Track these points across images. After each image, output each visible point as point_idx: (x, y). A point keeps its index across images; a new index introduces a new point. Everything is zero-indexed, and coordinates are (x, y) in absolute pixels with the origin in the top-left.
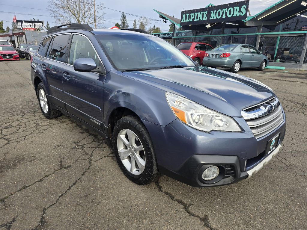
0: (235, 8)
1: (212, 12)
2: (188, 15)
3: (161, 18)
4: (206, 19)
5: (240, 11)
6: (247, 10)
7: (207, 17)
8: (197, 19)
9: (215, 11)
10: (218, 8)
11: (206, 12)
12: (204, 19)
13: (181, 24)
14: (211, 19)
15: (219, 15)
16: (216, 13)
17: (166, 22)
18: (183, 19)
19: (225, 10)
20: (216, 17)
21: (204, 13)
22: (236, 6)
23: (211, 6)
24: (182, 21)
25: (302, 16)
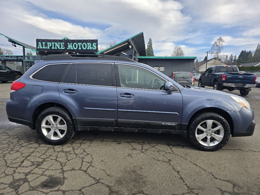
0: (88, 44)
1: (68, 43)
2: (44, 43)
3: (11, 42)
4: (64, 48)
5: (92, 46)
6: (97, 45)
7: (64, 47)
8: (55, 47)
9: (71, 44)
10: (73, 41)
11: (63, 43)
12: (62, 48)
13: (37, 50)
14: (68, 49)
15: (75, 47)
16: (72, 45)
17: (16, 46)
18: (39, 46)
19: (80, 44)
20: (73, 47)
21: (62, 43)
22: (89, 42)
23: (67, 39)
24: (38, 48)
25: (124, 53)
